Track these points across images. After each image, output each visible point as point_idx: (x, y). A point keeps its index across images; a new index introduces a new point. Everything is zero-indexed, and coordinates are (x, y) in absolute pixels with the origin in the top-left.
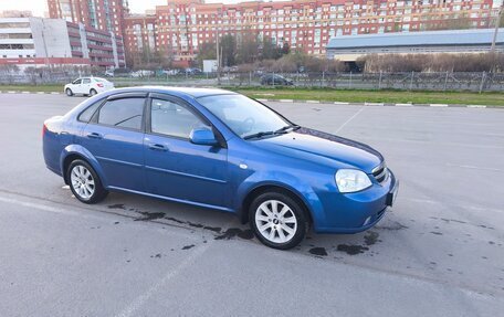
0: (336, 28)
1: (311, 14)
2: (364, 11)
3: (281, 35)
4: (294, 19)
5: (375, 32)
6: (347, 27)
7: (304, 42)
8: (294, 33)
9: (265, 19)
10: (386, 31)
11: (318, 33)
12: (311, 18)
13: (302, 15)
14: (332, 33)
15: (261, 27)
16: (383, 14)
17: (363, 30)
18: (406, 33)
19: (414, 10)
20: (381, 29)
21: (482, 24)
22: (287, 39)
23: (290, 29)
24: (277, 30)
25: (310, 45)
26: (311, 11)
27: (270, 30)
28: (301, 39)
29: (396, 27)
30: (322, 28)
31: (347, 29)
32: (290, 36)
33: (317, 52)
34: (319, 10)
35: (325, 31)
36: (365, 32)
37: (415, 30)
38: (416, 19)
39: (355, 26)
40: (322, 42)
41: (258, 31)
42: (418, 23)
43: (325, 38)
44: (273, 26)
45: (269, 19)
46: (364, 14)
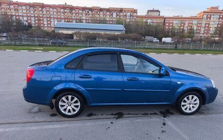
0: (54, 18)
1: (40, 11)
2: (66, 12)
3: (25, 19)
4: (32, 12)
5: (72, 22)
6: (59, 18)
7: (39, 24)
8: (33, 19)
9: (15, 10)
10: (76, 22)
11: (45, 20)
12: (41, 12)
13: (36, 10)
14: (52, 20)
15: (14, 14)
16: (74, 15)
17: (66, 20)
18: (84, 23)
19: (86, 15)
20: (74, 21)
21: (111, 22)
22: (29, 21)
23: (30, 17)
24: (23, 16)
25: (42, 25)
26: (40, 9)
27: (19, 16)
28: (37, 22)
29: (80, 21)
30: (47, 18)
31: (59, 19)
32: (30, 20)
33: (46, 29)
34: (44, 9)
35: (49, 19)
36: (68, 22)
37: (88, 23)
38: (87, 18)
39: (63, 18)
40: (48, 24)
41: (12, 16)
42: (88, 20)
43: (49, 22)
44: (20, 14)
45: (18, 10)
46: (66, 14)
